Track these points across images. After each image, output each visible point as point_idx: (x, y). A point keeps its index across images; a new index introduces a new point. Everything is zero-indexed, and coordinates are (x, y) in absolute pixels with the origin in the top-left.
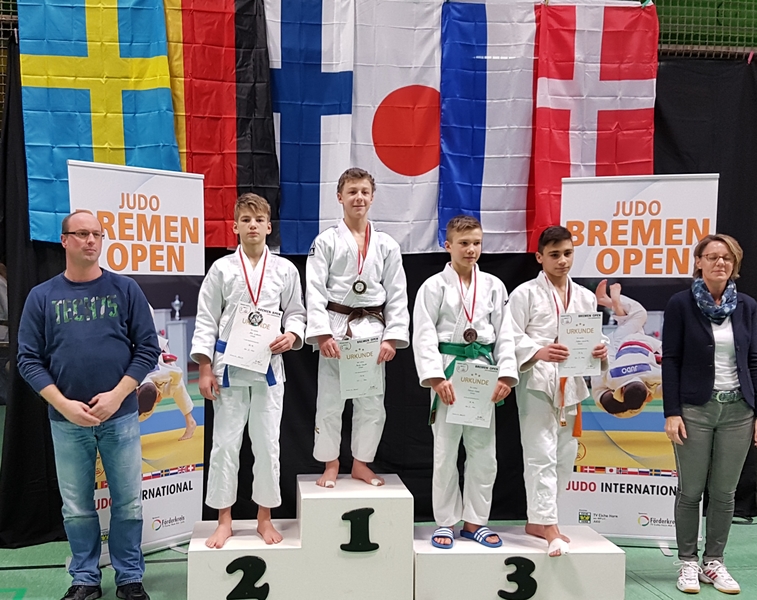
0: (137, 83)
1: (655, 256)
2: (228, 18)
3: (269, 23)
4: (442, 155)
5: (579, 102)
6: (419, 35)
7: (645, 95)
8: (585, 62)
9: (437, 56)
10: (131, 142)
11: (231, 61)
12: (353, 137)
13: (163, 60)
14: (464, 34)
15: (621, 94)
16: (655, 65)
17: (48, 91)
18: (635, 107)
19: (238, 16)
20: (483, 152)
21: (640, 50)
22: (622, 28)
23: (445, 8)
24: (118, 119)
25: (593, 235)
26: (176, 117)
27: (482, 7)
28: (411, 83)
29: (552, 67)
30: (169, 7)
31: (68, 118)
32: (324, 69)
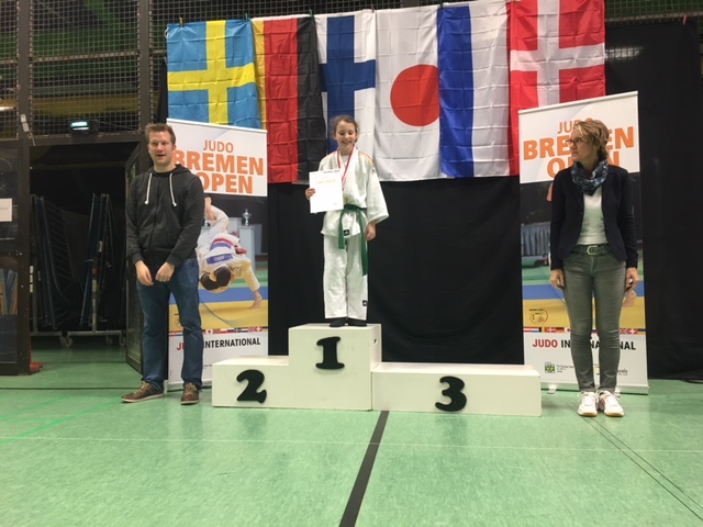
0: (236, 83)
2: (292, 35)
3: (319, 36)
4: (441, 109)
5: (544, 66)
6: (422, 32)
7: (596, 56)
8: (546, 37)
9: (435, 44)
10: (233, 119)
11: (294, 62)
12: (377, 102)
13: (251, 65)
14: (453, 27)
15: (576, 56)
16: (603, 33)
17: (184, 92)
18: (589, 65)
19: (299, 33)
20: (472, 106)
21: (591, 24)
22: (575, 10)
23: (440, 12)
24: (224, 106)
25: (543, 149)
26: (259, 101)
27: (467, 8)
28: (417, 64)
29: (521, 43)
30: (256, 34)
31: (196, 108)
32: (356, 61)
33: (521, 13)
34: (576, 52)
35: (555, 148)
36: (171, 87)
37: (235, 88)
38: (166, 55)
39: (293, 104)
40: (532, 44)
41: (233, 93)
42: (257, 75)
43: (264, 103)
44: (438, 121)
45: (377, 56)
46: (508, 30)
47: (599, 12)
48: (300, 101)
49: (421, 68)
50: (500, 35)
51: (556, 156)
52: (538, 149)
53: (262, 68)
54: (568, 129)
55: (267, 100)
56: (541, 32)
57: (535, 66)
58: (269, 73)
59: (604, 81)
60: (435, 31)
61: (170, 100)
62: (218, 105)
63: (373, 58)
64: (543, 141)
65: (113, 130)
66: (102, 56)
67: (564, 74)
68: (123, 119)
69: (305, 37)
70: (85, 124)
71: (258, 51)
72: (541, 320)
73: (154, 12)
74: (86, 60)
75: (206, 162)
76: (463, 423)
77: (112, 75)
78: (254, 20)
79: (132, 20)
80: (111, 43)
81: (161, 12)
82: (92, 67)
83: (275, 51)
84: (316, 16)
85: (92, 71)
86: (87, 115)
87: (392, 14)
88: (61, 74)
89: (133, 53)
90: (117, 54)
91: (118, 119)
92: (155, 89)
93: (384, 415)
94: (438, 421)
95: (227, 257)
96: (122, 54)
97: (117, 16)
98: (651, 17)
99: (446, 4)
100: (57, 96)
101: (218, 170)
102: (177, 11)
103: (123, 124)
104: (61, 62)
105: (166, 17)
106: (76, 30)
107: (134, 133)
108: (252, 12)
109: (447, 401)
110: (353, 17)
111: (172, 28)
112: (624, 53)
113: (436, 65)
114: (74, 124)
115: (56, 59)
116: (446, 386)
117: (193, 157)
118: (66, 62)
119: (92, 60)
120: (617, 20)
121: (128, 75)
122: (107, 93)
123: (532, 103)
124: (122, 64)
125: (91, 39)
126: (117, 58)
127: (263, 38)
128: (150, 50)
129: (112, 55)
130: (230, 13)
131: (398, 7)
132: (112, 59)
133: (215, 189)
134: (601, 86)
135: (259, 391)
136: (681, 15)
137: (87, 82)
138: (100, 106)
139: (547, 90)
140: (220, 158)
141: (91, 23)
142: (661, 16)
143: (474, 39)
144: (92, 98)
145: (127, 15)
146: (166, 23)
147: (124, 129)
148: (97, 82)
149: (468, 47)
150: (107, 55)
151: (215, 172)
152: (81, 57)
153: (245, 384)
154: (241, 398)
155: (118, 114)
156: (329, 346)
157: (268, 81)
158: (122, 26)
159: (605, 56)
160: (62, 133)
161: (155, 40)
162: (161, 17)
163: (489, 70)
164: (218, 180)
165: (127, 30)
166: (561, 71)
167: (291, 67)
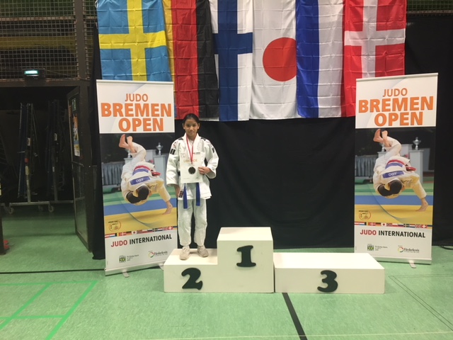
0: (152, 44)
1: (405, 116)
2: (192, 11)
4: (298, 71)
5: (366, 42)
6: (284, 14)
7: (400, 37)
8: (368, 22)
9: (294, 23)
10: (150, 72)
11: (194, 32)
12: (254, 64)
13: (163, 32)
14: (307, 11)
15: (387, 37)
16: (405, 22)
17: (112, 49)
18: (394, 43)
19: (197, 10)
20: (318, 69)
21: (397, 13)
22: (387, 4)
24: (143, 62)
25: (372, 107)
26: (169, 59)
28: (281, 37)
29: (352, 25)
30: (165, 8)
31: (122, 62)
32: (238, 33)
33: (353, 5)
34: (387, 34)
35: (380, 106)
36: (102, 46)
37: (151, 49)
38: (97, 21)
39: (194, 63)
40: (359, 27)
41: (149, 52)
42: (167, 40)
43: (173, 61)
44: (294, 80)
45: (254, 30)
46: (344, 16)
47: (402, 6)
48: (199, 61)
49: (284, 40)
50: (338, 19)
51: (381, 112)
52: (369, 106)
53: (170, 35)
54: (390, 94)
55: (175, 59)
56: (365, 19)
57: (360, 42)
58: (176, 38)
59: (404, 55)
60: (294, 13)
61: (102, 56)
62: (138, 63)
63: (251, 31)
64: (372, 101)
69: (202, 13)
70: (35, 72)
71: (167, 21)
72: (366, 217)
75: (128, 110)
80: (52, 9)
83: (180, 22)
89: (70, 18)
92: (89, 46)
96: (61, 18)
98: (434, 11)
101: (137, 115)
103: (65, 73)
107: (74, 79)
109: (325, 286)
113: (294, 38)
116: (325, 276)
117: (118, 107)
119: (37, 22)
120: (414, 12)
124: (63, 26)
127: (170, 11)
128: (84, 16)
129: (53, 18)
132: (53, 21)
133: (134, 130)
134: (402, 58)
135: (197, 281)
139: (367, 60)
140: (138, 106)
143: (320, 21)
147: (65, 77)
149: (316, 25)
153: (187, 277)
154: (185, 287)
157: (175, 45)
161: (87, 8)
163: (330, 43)
165: (64, 1)
166: (377, 47)
167: (192, 35)
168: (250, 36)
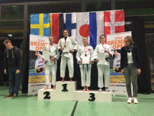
0: (46, 27)
2: (58, 17)
3: (64, 18)
4: (90, 34)
5: (112, 25)
6: (86, 17)
7: (123, 24)
8: (112, 19)
9: (89, 20)
10: (45, 35)
11: (59, 23)
12: (76, 32)
13: (49, 23)
14: (93, 17)
16: (124, 19)
17: (34, 29)
18: (121, 25)
19: (60, 17)
20: (97, 33)
21: (122, 17)
22: (118, 14)
23: (90, 13)
24: (43, 32)
25: (112, 43)
26: (51, 31)
27: (96, 13)
28: (85, 24)
29: (107, 20)
30: (50, 17)
31: (36, 32)
32: (72, 23)
33: (107, 14)
34: (119, 23)
35: (114, 43)
36: (31, 28)
37: (45, 28)
38: (30, 21)
39: (58, 32)
40: (109, 21)
41: (45, 29)
42: (50, 25)
43: (52, 32)
44: (89, 36)
45: (76, 22)
46: (104, 18)
47: (123, 14)
48: (60, 31)
49: (86, 25)
50: (103, 19)
51: (114, 45)
52: (111, 43)
53: (51, 24)
54: (117, 39)
55: (52, 31)
56: (111, 18)
57: (110, 25)
58: (53, 25)
59: (124, 29)
60: (89, 17)
61: (31, 30)
62: (42, 32)
63: (75, 22)
64: (112, 41)
65: (18, 37)
66: (16, 20)
67: (116, 27)
68: (20, 34)
69: (61, 18)
70: (11, 35)
71: (51, 20)
72: (111, 80)
73: (28, 11)
74: (12, 21)
75: (38, 44)
76: (94, 104)
77: (18, 25)
78: (50, 14)
79: (23, 13)
80: (18, 18)
81: (29, 11)
82: (14, 23)
83: (54, 21)
84: (63, 13)
85: (14, 24)
86: (12, 33)
87: (80, 14)
88: (7, 24)
89: (23, 20)
90: (19, 20)
91: (19, 34)
92: (28, 28)
93: (77, 102)
94: (89, 103)
95: (42, 65)
96: (20, 20)
97: (20, 12)
98: (134, 16)
99: (91, 12)
100: (5, 29)
101: (41, 46)
102: (33, 11)
103: (20, 35)
104: (7, 21)
105: (31, 12)
106: (10, 15)
107: (22, 37)
108: (49, 12)
109: (91, 99)
110: (71, 14)
111: (32, 15)
112: (129, 23)
113: (89, 25)
114: (9, 35)
115: (6, 21)
116: (91, 95)
117: (35, 43)
118: (8, 21)
119: (14, 21)
120: (127, 16)
121: (22, 25)
122: (17, 28)
123: (109, 33)
124: (20, 22)
125: (14, 17)
126: (19, 21)
127: (52, 18)
128: (27, 19)
129: (18, 20)
130: (45, 12)
131: (81, 12)
132: (18, 21)
133: (40, 50)
134: (124, 30)
135: (49, 96)
136: (140, 15)
137: (12, 26)
138: (15, 31)
139: (112, 30)
140: (41, 43)
141: (14, 13)
142: (136, 16)
143: (97, 19)
144: (13, 29)
145: (22, 12)
146: (31, 14)
147: (20, 37)
148: (15, 26)
149: (96, 21)
150: (17, 20)
151: (40, 46)
152: (11, 20)
153: (46, 95)
154: (44, 98)
155: (19, 33)
156: (65, 86)
157: (53, 27)
158: (21, 14)
159: (125, 24)
160: (6, 37)
161: (28, 17)
162: (29, 12)
163: (100, 26)
164: (41, 48)
165: (22, 15)
166: (115, 27)
167: (58, 24)
168: (75, 24)
